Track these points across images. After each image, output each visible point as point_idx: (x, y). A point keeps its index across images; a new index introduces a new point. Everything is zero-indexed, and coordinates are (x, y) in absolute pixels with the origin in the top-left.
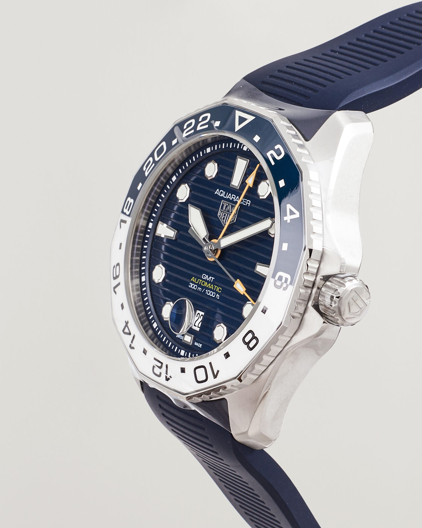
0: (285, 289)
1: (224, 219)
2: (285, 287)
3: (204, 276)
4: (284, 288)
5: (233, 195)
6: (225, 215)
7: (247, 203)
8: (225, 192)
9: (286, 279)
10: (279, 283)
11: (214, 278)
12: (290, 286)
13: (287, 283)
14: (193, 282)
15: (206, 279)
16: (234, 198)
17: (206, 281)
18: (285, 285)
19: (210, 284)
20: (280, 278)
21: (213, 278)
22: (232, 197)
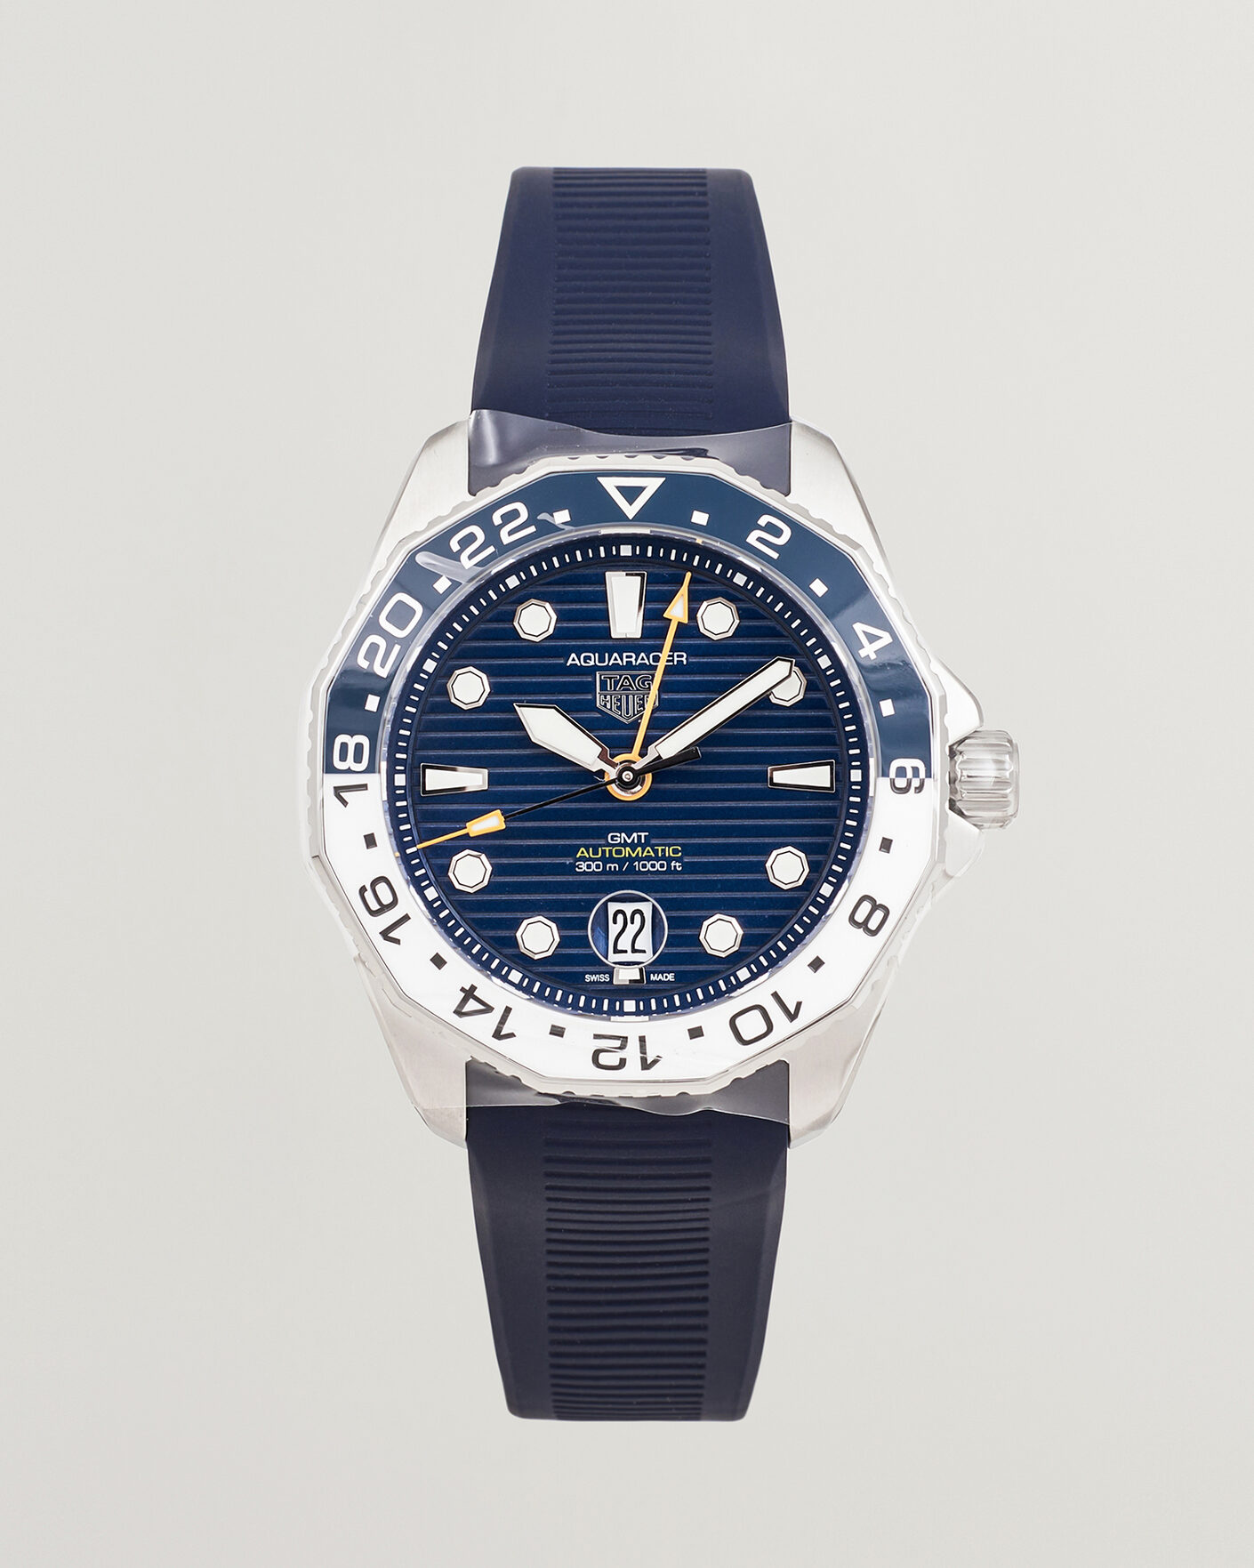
0: (919, 789)
1: (619, 708)
2: (918, 785)
3: (612, 837)
4: (916, 788)
5: (625, 655)
6: (619, 700)
7: (676, 659)
8: (597, 655)
9: (916, 770)
10: (901, 783)
11: (647, 834)
12: (927, 781)
13: (918, 777)
14: (583, 859)
15: (622, 842)
16: (633, 660)
17: (625, 845)
18: (916, 783)
19: (639, 849)
20: (901, 772)
21: (643, 834)
22: (625, 660)
